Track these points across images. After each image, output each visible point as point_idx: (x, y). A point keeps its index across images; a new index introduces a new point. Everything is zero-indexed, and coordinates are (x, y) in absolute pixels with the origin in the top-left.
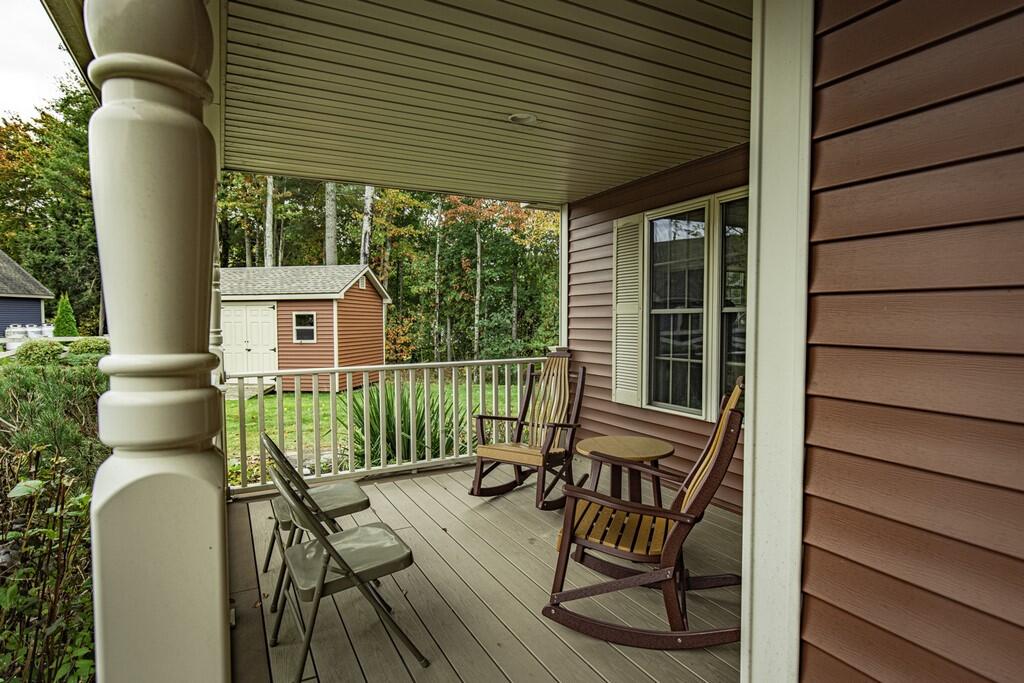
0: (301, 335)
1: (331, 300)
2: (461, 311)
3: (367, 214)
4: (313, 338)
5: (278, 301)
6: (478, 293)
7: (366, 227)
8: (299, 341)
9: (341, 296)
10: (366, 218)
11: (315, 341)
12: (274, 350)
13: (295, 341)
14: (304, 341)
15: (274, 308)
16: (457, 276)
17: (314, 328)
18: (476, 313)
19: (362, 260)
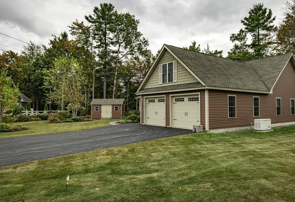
0: (116, 110)
1: (121, 105)
2: (132, 106)
7: (114, 89)
10: (114, 87)
11: (118, 111)
12: (111, 112)
15: (111, 106)
17: (118, 109)
18: (137, 106)
19: (113, 95)
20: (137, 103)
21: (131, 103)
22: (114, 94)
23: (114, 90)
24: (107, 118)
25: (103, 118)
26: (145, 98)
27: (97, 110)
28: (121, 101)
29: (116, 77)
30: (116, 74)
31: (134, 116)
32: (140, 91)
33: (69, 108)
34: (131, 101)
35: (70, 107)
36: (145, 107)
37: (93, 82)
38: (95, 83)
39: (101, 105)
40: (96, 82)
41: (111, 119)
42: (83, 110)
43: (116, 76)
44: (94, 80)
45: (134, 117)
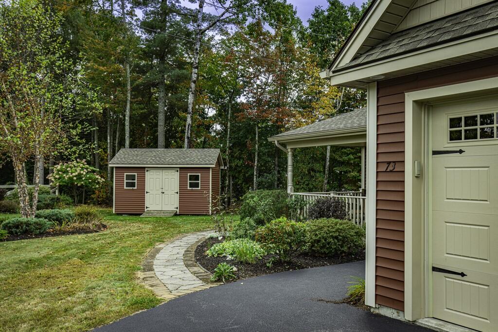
0: (192, 185)
1: (209, 168)
2: (240, 172)
3: (190, 113)
4: (198, 187)
5: (180, 168)
6: (256, 162)
7: (189, 121)
8: (191, 189)
9: (214, 166)
10: (189, 116)
11: (199, 188)
12: (177, 193)
13: (189, 188)
14: (193, 189)
15: (178, 171)
16: (239, 150)
17: (200, 182)
18: (255, 173)
19: (186, 140)
20: (256, 164)
21: (237, 166)
22: (188, 138)
23: (187, 124)
24: (164, 212)
25: (149, 212)
26: (419, 104)
27: (133, 185)
28: (209, 157)
29: (193, 85)
30: (194, 77)
31: (289, 229)
32: (373, 48)
33: (57, 176)
34: (239, 159)
35: (58, 174)
36: (419, 176)
37: (126, 102)
38: (131, 103)
39: (145, 168)
40: (133, 100)
41: (176, 215)
42: (98, 183)
43: (194, 82)
44: (129, 95)
45: (289, 234)
